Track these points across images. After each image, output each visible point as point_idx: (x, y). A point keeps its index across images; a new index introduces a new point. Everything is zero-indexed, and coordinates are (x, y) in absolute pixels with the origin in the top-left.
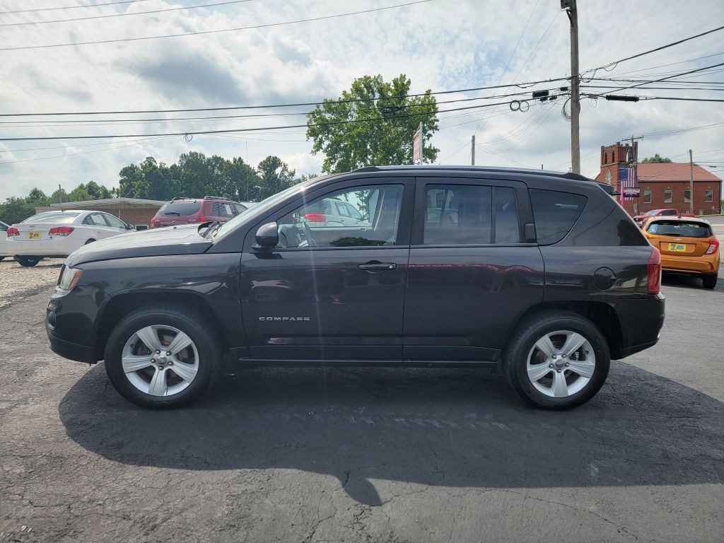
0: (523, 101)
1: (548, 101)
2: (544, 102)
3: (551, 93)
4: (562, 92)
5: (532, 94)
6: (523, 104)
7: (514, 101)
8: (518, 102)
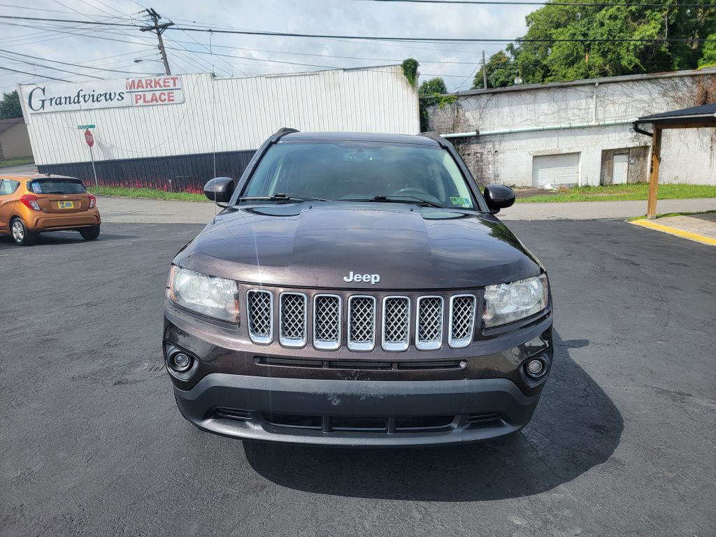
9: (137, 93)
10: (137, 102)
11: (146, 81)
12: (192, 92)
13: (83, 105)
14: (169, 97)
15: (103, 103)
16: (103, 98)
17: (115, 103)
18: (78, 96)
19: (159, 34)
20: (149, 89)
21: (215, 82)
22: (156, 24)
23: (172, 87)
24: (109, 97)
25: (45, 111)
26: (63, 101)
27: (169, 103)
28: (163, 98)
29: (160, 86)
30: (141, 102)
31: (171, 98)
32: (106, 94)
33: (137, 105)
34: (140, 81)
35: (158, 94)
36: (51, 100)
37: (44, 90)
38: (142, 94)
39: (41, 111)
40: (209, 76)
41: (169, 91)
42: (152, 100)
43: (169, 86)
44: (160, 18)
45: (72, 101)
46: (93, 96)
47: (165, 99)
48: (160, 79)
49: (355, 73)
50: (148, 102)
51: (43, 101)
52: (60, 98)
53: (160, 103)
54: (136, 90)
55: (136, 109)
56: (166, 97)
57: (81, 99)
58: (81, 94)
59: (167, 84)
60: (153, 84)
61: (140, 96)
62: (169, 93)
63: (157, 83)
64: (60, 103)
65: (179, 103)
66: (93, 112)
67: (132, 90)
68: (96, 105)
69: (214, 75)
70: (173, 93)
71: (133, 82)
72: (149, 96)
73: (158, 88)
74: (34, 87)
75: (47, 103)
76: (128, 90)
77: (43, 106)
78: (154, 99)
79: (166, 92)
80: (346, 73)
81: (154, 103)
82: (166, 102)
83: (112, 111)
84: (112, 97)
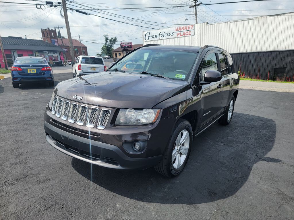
0: (42, 5)
1: (53, 7)
2: (52, 7)
3: (54, 4)
4: (59, 5)
5: (45, 2)
6: (42, 6)
7: (38, 4)
8: (40, 5)
9: (178, 33)
10: (178, 36)
11: (182, 27)
12: (198, 30)
13: (161, 38)
14: (189, 33)
15: (167, 37)
16: (167, 35)
17: (171, 37)
18: (159, 35)
19: (196, 8)
20: (183, 30)
21: (208, 26)
22: (195, 4)
23: (191, 29)
24: (169, 34)
25: (149, 40)
26: (155, 36)
27: (189, 35)
28: (187, 34)
29: (187, 29)
30: (179, 36)
31: (190, 34)
32: (168, 33)
33: (178, 37)
34: (180, 28)
35: (185, 32)
36: (151, 36)
37: (149, 33)
38: (180, 32)
39: (148, 40)
40: (206, 23)
41: (190, 31)
42: (183, 35)
43: (190, 29)
44: (197, 1)
45: (157, 36)
46: (164, 34)
47: (188, 34)
48: (187, 26)
49: (276, 17)
50: (182, 35)
51: (149, 37)
52: (154, 35)
53: (186, 36)
54: (178, 31)
55: (177, 39)
56: (188, 33)
57: (160, 36)
58: (161, 34)
59: (189, 28)
60: (184, 29)
61: (179, 33)
62: (189, 32)
63: (186, 28)
64: (154, 38)
65: (192, 36)
66: (163, 40)
67: (177, 31)
68: (165, 38)
69: (208, 23)
70: (191, 31)
71: (178, 28)
72: (182, 33)
73: (186, 30)
74: (147, 32)
75: (150, 37)
76: (175, 32)
77: (149, 39)
78: (184, 34)
79: (188, 31)
80: (271, 17)
81: (184, 36)
82: (188, 35)
83: (169, 39)
84: (170, 34)
